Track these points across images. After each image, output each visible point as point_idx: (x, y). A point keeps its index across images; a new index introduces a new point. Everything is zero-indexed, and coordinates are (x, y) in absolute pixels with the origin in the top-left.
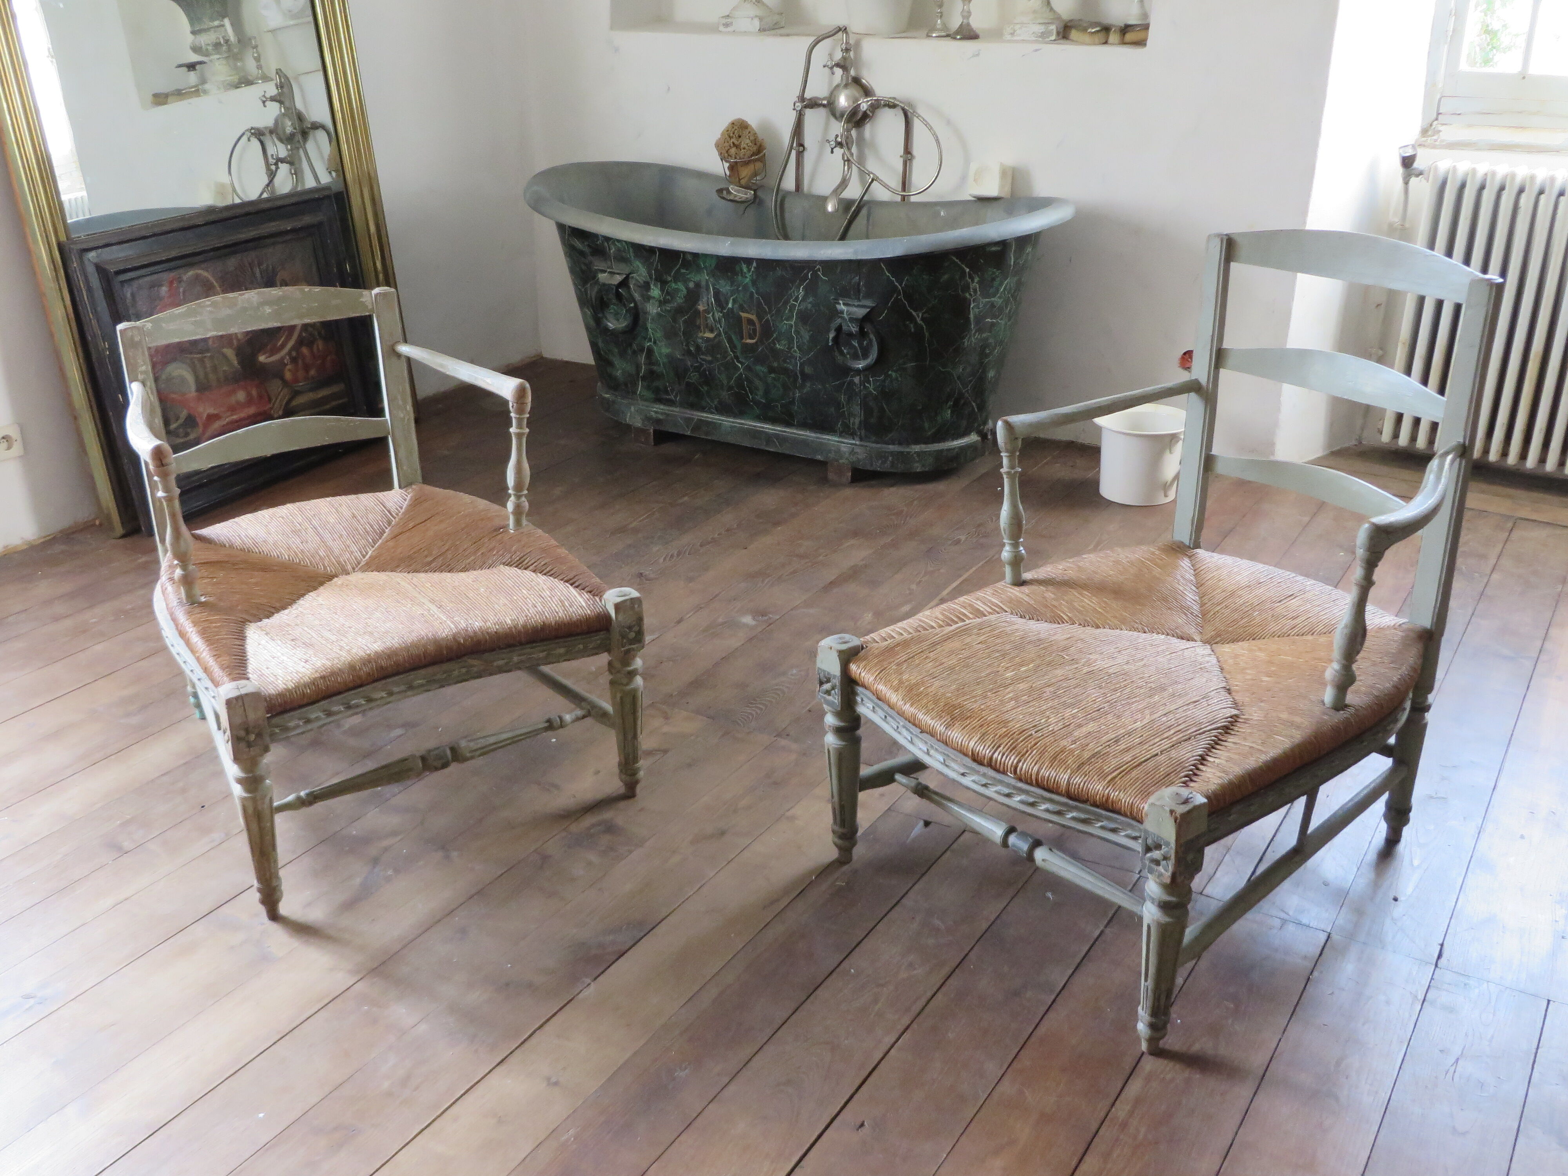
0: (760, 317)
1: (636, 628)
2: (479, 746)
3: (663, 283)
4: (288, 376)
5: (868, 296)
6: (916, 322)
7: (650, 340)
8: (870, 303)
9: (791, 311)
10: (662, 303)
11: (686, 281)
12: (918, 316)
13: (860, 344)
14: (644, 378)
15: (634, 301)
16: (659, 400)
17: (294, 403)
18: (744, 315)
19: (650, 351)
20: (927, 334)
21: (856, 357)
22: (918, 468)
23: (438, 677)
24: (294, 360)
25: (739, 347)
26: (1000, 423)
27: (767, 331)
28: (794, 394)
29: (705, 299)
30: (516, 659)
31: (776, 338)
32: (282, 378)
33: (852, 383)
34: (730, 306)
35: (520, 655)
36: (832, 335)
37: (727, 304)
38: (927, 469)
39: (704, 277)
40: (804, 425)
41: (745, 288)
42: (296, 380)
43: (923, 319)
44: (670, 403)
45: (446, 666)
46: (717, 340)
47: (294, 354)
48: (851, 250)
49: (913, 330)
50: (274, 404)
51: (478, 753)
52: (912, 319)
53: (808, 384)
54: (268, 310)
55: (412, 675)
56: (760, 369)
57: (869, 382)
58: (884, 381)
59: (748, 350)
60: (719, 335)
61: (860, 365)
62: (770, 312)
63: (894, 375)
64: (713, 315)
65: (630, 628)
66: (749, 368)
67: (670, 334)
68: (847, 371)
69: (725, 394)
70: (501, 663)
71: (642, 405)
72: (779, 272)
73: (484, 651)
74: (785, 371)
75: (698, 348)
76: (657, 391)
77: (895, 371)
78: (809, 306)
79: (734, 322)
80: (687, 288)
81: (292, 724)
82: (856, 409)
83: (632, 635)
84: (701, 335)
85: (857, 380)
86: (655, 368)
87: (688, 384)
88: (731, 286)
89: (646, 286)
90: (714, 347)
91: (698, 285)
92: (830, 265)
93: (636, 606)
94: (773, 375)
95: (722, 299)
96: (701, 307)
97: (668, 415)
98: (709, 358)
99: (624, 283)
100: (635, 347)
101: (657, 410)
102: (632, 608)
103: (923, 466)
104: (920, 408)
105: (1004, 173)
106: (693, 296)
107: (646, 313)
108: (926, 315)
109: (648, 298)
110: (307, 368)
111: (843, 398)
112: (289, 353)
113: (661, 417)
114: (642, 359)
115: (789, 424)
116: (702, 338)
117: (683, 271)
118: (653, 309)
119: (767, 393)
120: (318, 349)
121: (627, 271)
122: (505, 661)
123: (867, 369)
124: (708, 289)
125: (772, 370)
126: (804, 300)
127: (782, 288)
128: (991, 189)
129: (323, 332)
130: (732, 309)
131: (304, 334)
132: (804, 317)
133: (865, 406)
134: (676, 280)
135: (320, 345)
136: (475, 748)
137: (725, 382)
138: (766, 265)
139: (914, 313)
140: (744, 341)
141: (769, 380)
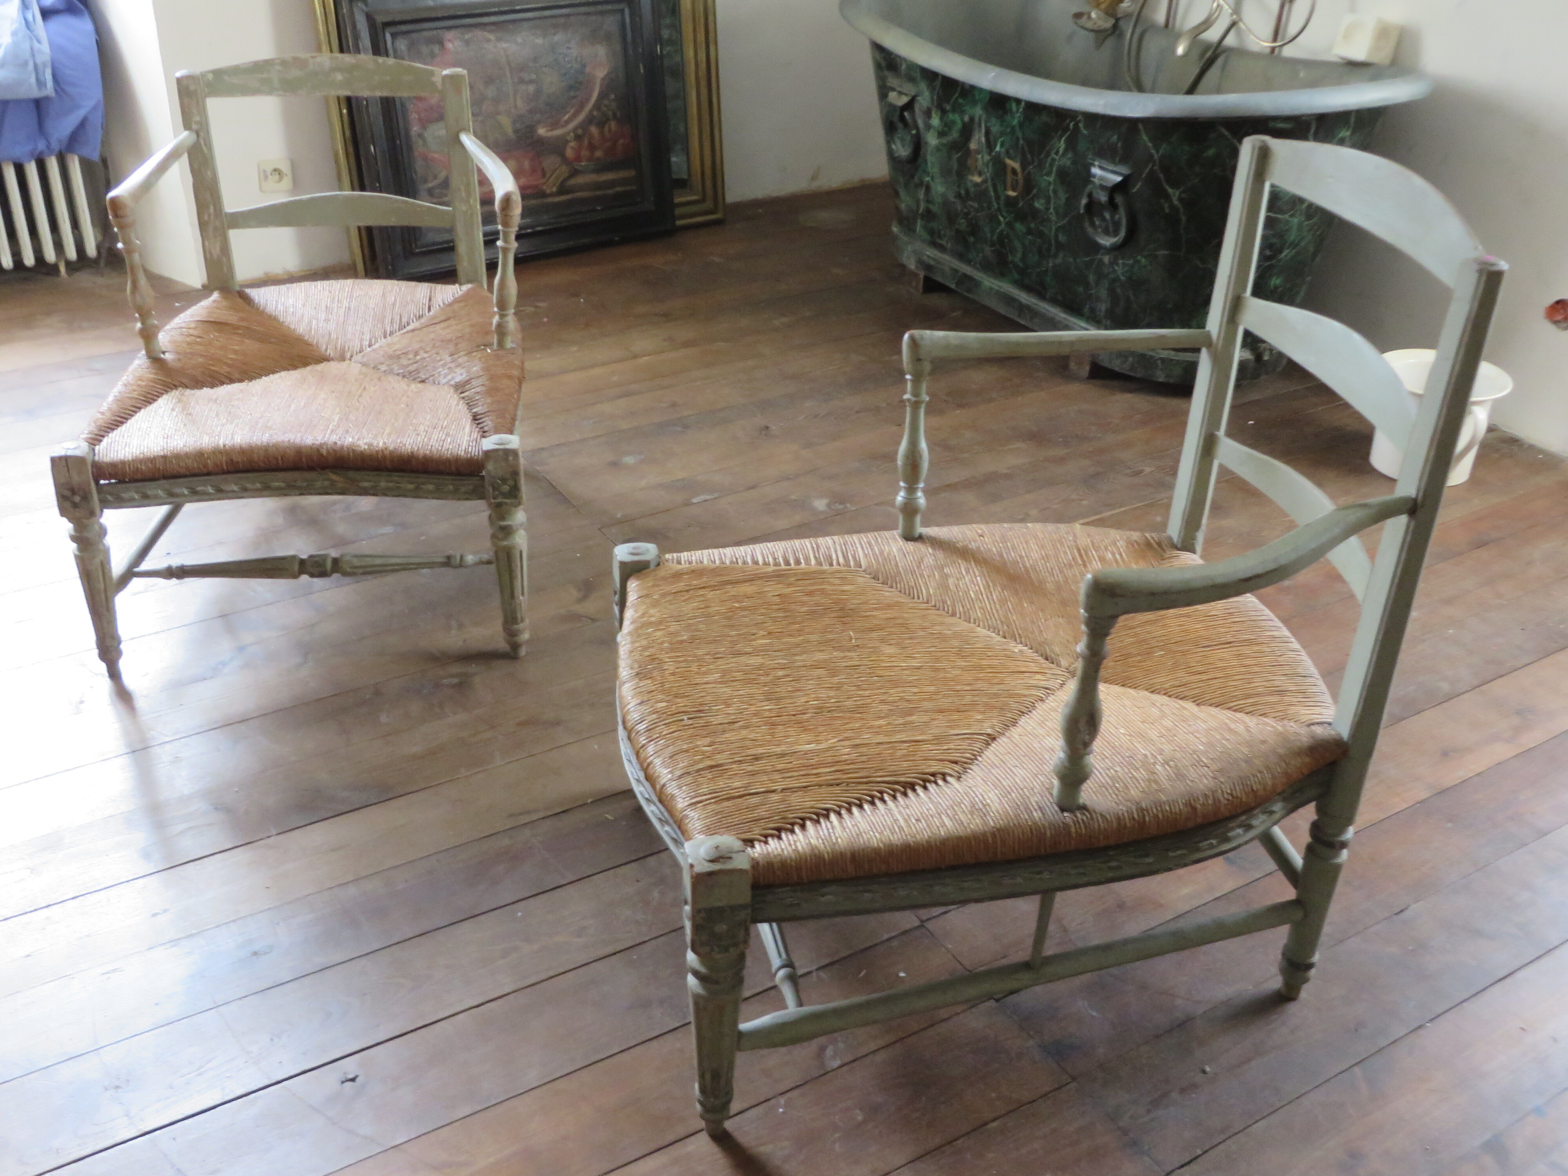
0: (1024, 166)
1: (511, 483)
2: (363, 564)
3: (944, 112)
4: (569, 153)
5: (1123, 160)
6: (1171, 201)
7: (928, 175)
8: (1125, 170)
9: (1051, 166)
10: (941, 134)
11: (962, 112)
12: (1174, 194)
13: (1112, 217)
14: (923, 216)
15: (917, 128)
16: (934, 244)
17: (572, 182)
18: (1009, 162)
19: (928, 189)
20: (1184, 218)
21: (1106, 232)
22: (1161, 377)
23: (299, 483)
24: (578, 138)
25: (1002, 198)
26: (906, 336)
27: (1029, 186)
28: (1048, 263)
29: (977, 137)
30: (383, 484)
31: (1034, 196)
32: (563, 156)
33: (1101, 261)
34: (998, 148)
35: (387, 482)
36: (1084, 201)
37: (995, 147)
38: (1172, 381)
39: (978, 111)
40: (1054, 301)
41: (1013, 128)
42: (578, 159)
43: (1180, 199)
44: (942, 248)
45: (308, 475)
46: (983, 187)
47: (580, 132)
48: (1102, 102)
49: (1167, 211)
50: (548, 180)
51: (361, 571)
52: (1167, 197)
53: (1061, 255)
54: (339, 77)
55: (269, 476)
56: (1019, 227)
57: (1118, 265)
58: (1132, 266)
59: (1011, 203)
60: (985, 181)
61: (1106, 241)
62: (1033, 162)
63: (1143, 260)
64: (983, 157)
65: (504, 480)
66: (1009, 225)
67: (945, 172)
68: (1097, 247)
69: (988, 250)
70: (366, 484)
71: (919, 245)
72: (1045, 118)
73: (349, 469)
74: (1041, 234)
75: (967, 192)
76: (931, 232)
77: (1145, 257)
78: (1068, 163)
79: (1000, 168)
80: (962, 120)
81: (125, 496)
82: (1103, 293)
83: (506, 488)
84: (970, 177)
85: (1106, 259)
86: (931, 207)
87: (958, 231)
88: (1001, 125)
89: (928, 114)
90: (981, 195)
91: (972, 119)
92: (1092, 118)
93: (511, 458)
94: (1030, 237)
95: (992, 139)
96: (973, 146)
97: (938, 262)
98: (976, 205)
99: (909, 106)
100: (916, 180)
101: (931, 253)
102: (506, 460)
103: (1167, 376)
104: (1169, 306)
105: (1383, 32)
106: (967, 131)
107: (926, 143)
108: (1183, 195)
109: (929, 127)
110: (592, 147)
111: (1092, 278)
112: (575, 130)
113: (932, 263)
114: (921, 195)
115: (1042, 296)
116: (971, 181)
117: (961, 101)
118: (932, 140)
119: (1024, 257)
120: (610, 131)
121: (913, 93)
122: (372, 484)
123: (1115, 248)
124: (980, 125)
125: (1030, 232)
126: (1064, 154)
127: (1045, 136)
128: (1359, 51)
129: (618, 114)
130: (999, 152)
131: (595, 113)
132: (1063, 175)
133: (1112, 291)
134: (954, 110)
135: (613, 125)
136: (358, 564)
137: (989, 235)
138: (1034, 108)
139: (1170, 191)
140: (1006, 192)
141: (1027, 242)
